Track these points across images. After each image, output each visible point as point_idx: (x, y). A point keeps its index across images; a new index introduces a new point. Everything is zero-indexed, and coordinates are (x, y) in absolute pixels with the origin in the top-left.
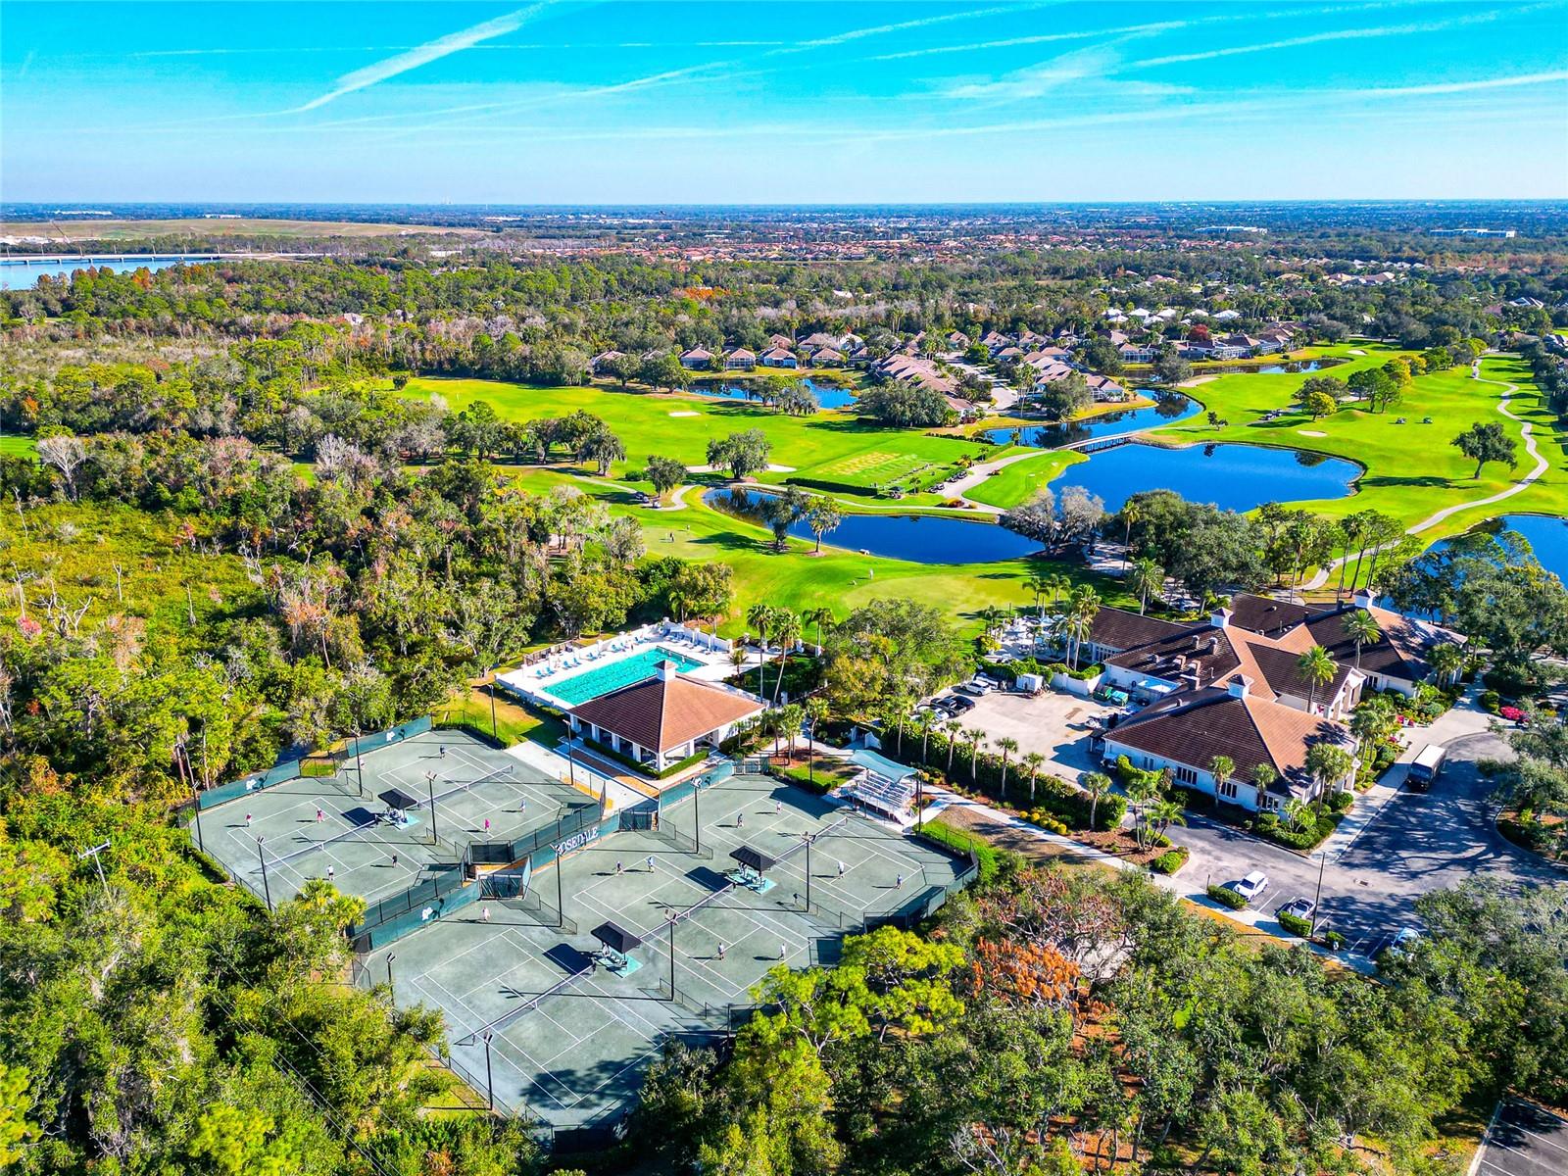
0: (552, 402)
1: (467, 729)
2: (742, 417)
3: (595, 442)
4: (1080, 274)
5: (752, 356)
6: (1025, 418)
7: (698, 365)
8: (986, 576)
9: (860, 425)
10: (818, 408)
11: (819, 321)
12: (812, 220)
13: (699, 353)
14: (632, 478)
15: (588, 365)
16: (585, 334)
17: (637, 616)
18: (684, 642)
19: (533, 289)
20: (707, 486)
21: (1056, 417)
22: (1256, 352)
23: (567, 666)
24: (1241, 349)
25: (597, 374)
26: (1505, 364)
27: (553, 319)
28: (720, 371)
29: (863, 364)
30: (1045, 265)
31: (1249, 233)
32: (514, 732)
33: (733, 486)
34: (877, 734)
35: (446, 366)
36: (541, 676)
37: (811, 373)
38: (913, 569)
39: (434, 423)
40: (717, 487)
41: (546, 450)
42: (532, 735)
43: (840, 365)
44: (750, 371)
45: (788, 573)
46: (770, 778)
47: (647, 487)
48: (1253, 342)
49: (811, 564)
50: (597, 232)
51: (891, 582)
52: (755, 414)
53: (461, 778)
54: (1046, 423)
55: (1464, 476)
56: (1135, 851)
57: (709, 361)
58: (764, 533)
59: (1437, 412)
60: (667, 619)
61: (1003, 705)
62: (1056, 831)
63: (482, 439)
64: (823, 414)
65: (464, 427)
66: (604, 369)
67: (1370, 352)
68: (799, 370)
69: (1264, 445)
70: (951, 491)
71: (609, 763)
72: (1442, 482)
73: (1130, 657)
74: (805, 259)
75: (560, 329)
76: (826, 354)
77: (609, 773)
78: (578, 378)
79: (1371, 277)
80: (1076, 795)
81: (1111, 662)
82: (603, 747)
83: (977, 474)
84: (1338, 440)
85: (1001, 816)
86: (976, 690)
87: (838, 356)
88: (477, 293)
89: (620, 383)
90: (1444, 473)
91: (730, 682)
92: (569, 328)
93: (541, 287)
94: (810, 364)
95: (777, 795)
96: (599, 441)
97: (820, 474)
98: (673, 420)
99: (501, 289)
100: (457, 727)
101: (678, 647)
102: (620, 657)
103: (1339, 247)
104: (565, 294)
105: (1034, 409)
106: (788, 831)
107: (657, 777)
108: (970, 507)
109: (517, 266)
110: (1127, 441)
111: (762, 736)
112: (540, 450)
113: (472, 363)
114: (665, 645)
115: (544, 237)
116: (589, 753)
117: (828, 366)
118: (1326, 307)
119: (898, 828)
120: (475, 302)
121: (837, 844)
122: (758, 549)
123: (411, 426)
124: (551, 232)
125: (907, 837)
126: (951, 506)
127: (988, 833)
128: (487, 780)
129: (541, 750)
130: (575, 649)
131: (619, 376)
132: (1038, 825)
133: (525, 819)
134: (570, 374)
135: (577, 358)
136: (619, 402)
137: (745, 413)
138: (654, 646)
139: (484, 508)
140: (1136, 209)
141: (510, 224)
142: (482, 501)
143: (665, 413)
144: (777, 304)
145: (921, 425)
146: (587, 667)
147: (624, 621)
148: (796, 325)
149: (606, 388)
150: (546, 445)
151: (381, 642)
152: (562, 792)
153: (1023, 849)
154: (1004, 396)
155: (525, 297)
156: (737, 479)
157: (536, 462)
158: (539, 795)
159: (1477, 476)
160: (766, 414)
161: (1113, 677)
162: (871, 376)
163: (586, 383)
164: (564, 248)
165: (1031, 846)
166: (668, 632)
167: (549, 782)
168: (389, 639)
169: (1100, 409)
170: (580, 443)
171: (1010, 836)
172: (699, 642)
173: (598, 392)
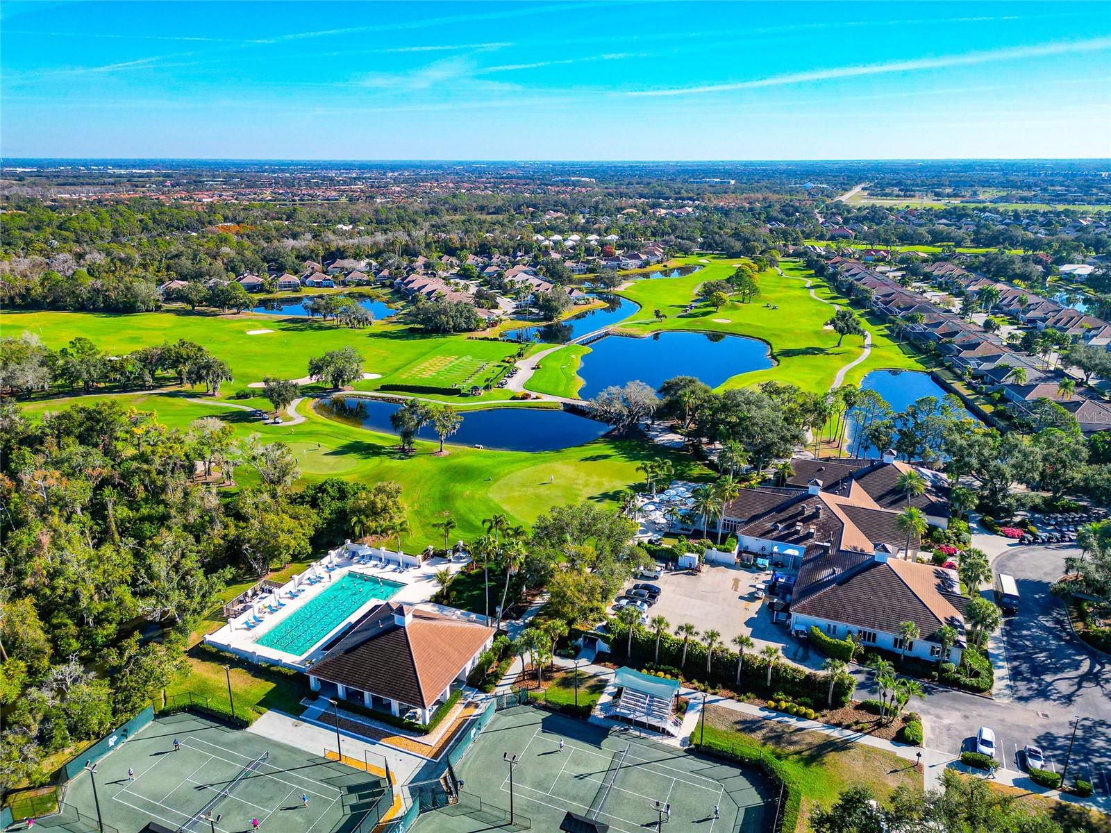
0: (133, 328)
1: (195, 710)
2: (311, 332)
3: (204, 368)
4: (498, 211)
5: (295, 279)
6: (529, 320)
7: (252, 288)
8: (586, 459)
9: (411, 334)
10: (373, 321)
11: (338, 249)
12: (283, 171)
13: (250, 279)
14: (242, 396)
15: (157, 293)
16: (145, 266)
17: (321, 543)
18: (374, 562)
19: (78, 228)
20: (313, 397)
21: (550, 319)
22: (647, 263)
23: (273, 610)
24: (638, 262)
25: (166, 301)
26: (792, 265)
27: (108, 254)
28: (272, 292)
29: (388, 282)
30: (474, 205)
31: (586, 183)
32: (247, 703)
33: (335, 395)
34: (606, 640)
35: (18, 301)
36: (249, 628)
37: (347, 290)
38: (527, 459)
39: (36, 361)
40: (322, 397)
41: (153, 376)
42: (268, 702)
43: (368, 283)
44: (297, 291)
45: (429, 475)
46: (530, 708)
47: (265, 405)
48: (644, 257)
49: (443, 464)
50: (112, 180)
51: (519, 473)
52: (321, 328)
53: (214, 780)
54: (545, 323)
55: (829, 345)
56: (879, 725)
57: (262, 285)
58: (389, 439)
59: (779, 300)
60: (349, 541)
61: (678, 585)
62: (804, 717)
63: (88, 372)
64: (378, 326)
65: (67, 363)
66: (169, 296)
67: (713, 260)
68: (336, 289)
69: (696, 331)
70: (515, 385)
71: (367, 723)
72: (821, 351)
73: (756, 527)
74: (294, 201)
75: (118, 264)
76: (356, 276)
77: (373, 736)
78: (152, 305)
79: (679, 211)
80: (808, 677)
81: (744, 533)
82: (352, 703)
83: (524, 369)
84: (741, 325)
85: (751, 709)
86: (653, 574)
87: (366, 278)
88: (29, 235)
89: (190, 307)
90: (816, 344)
91: (437, 600)
92: (126, 261)
93: (86, 227)
94: (344, 284)
95: (548, 726)
96: (208, 367)
97: (403, 378)
98: (253, 338)
99: (49, 230)
100: (183, 709)
101: (369, 569)
102: (317, 589)
103: (646, 191)
104: (107, 231)
105: (531, 313)
106: (582, 771)
107: (424, 731)
108: (537, 398)
109: (53, 209)
110: (607, 334)
111: (500, 660)
112: (148, 377)
113: (45, 297)
114: (356, 568)
115: (64, 184)
116: (341, 715)
117: (359, 284)
118: (673, 231)
119: (675, 743)
120: (28, 243)
121: (634, 775)
122: (390, 454)
123: (12, 366)
124: (70, 180)
125: (689, 752)
126: (523, 398)
127: (753, 731)
128: (243, 776)
129: (288, 721)
130: (275, 590)
131: (189, 302)
132: (786, 712)
133: (310, 822)
134: (143, 302)
135: (146, 288)
136: (196, 324)
137: (311, 328)
138: (345, 570)
139: (120, 445)
140: (505, 166)
141: (30, 174)
142: (117, 439)
143: (243, 332)
144: (295, 236)
145: (458, 330)
146: (292, 606)
147: (310, 550)
148: (322, 253)
149: (178, 312)
150: (152, 373)
151: (61, 618)
152: (333, 774)
153: (791, 743)
154: (507, 304)
155: (72, 236)
156: (336, 389)
157: (142, 388)
158: (310, 783)
159: (839, 346)
160: (330, 328)
161: (745, 544)
162: (398, 291)
163: (158, 309)
164: (87, 194)
165: (795, 738)
166: (354, 554)
167: (316, 762)
168: (67, 611)
169: (576, 310)
170: (185, 369)
171: (772, 730)
172: (388, 562)
173: (172, 317)
